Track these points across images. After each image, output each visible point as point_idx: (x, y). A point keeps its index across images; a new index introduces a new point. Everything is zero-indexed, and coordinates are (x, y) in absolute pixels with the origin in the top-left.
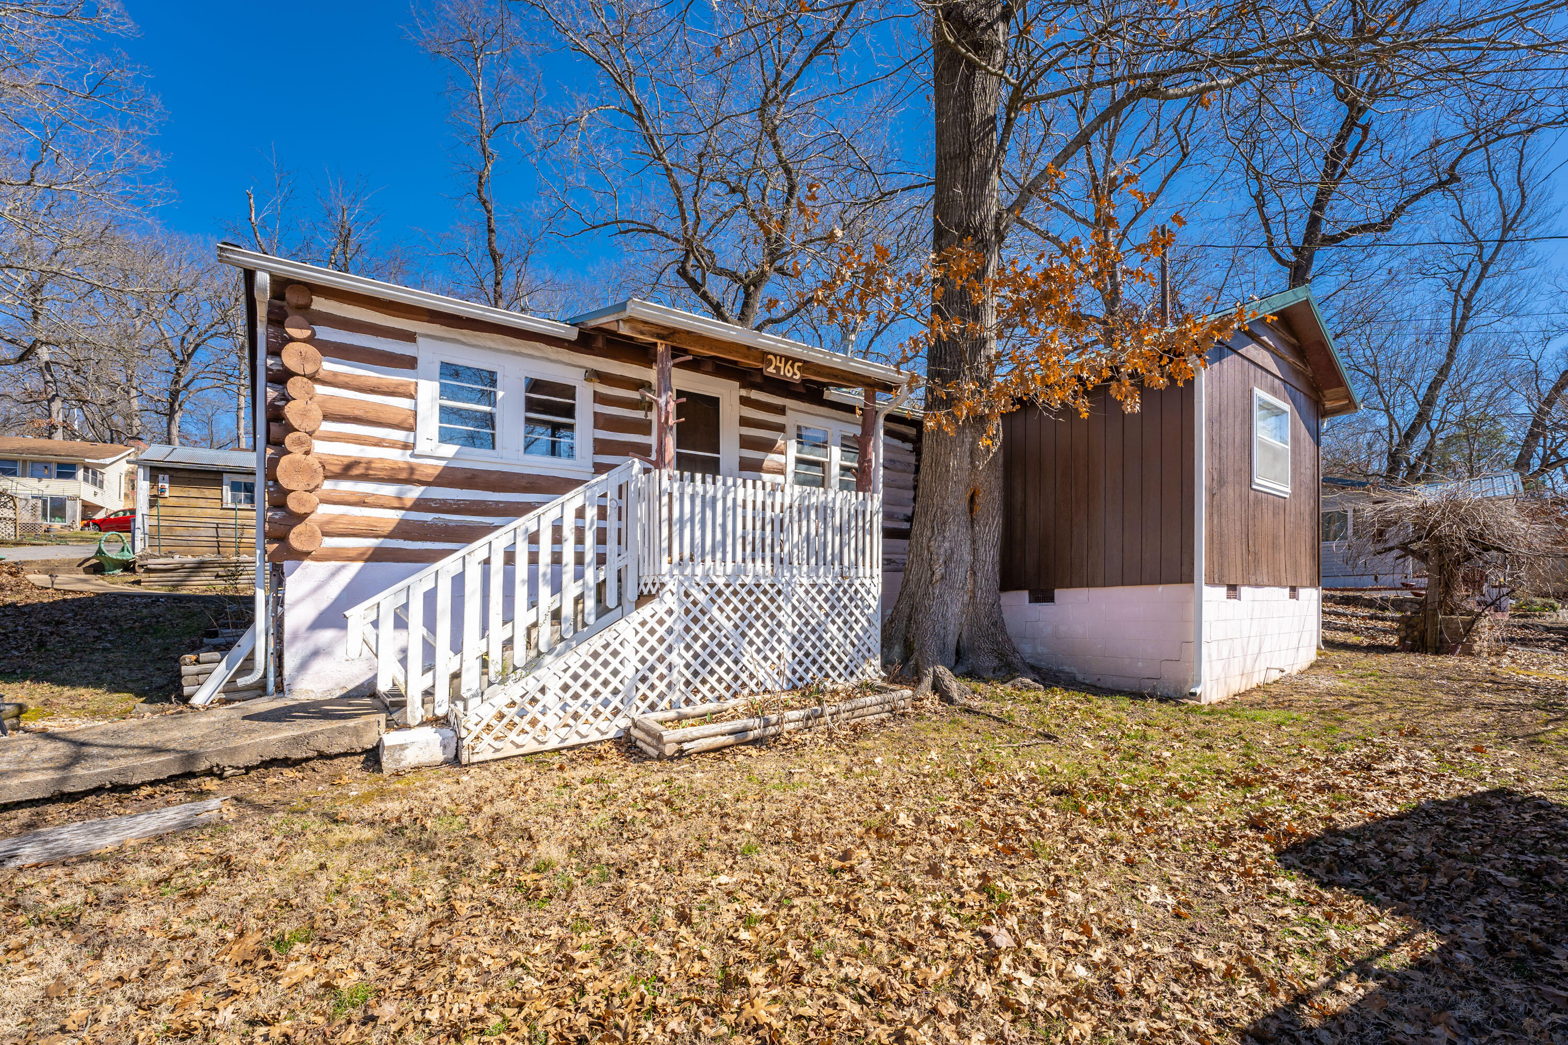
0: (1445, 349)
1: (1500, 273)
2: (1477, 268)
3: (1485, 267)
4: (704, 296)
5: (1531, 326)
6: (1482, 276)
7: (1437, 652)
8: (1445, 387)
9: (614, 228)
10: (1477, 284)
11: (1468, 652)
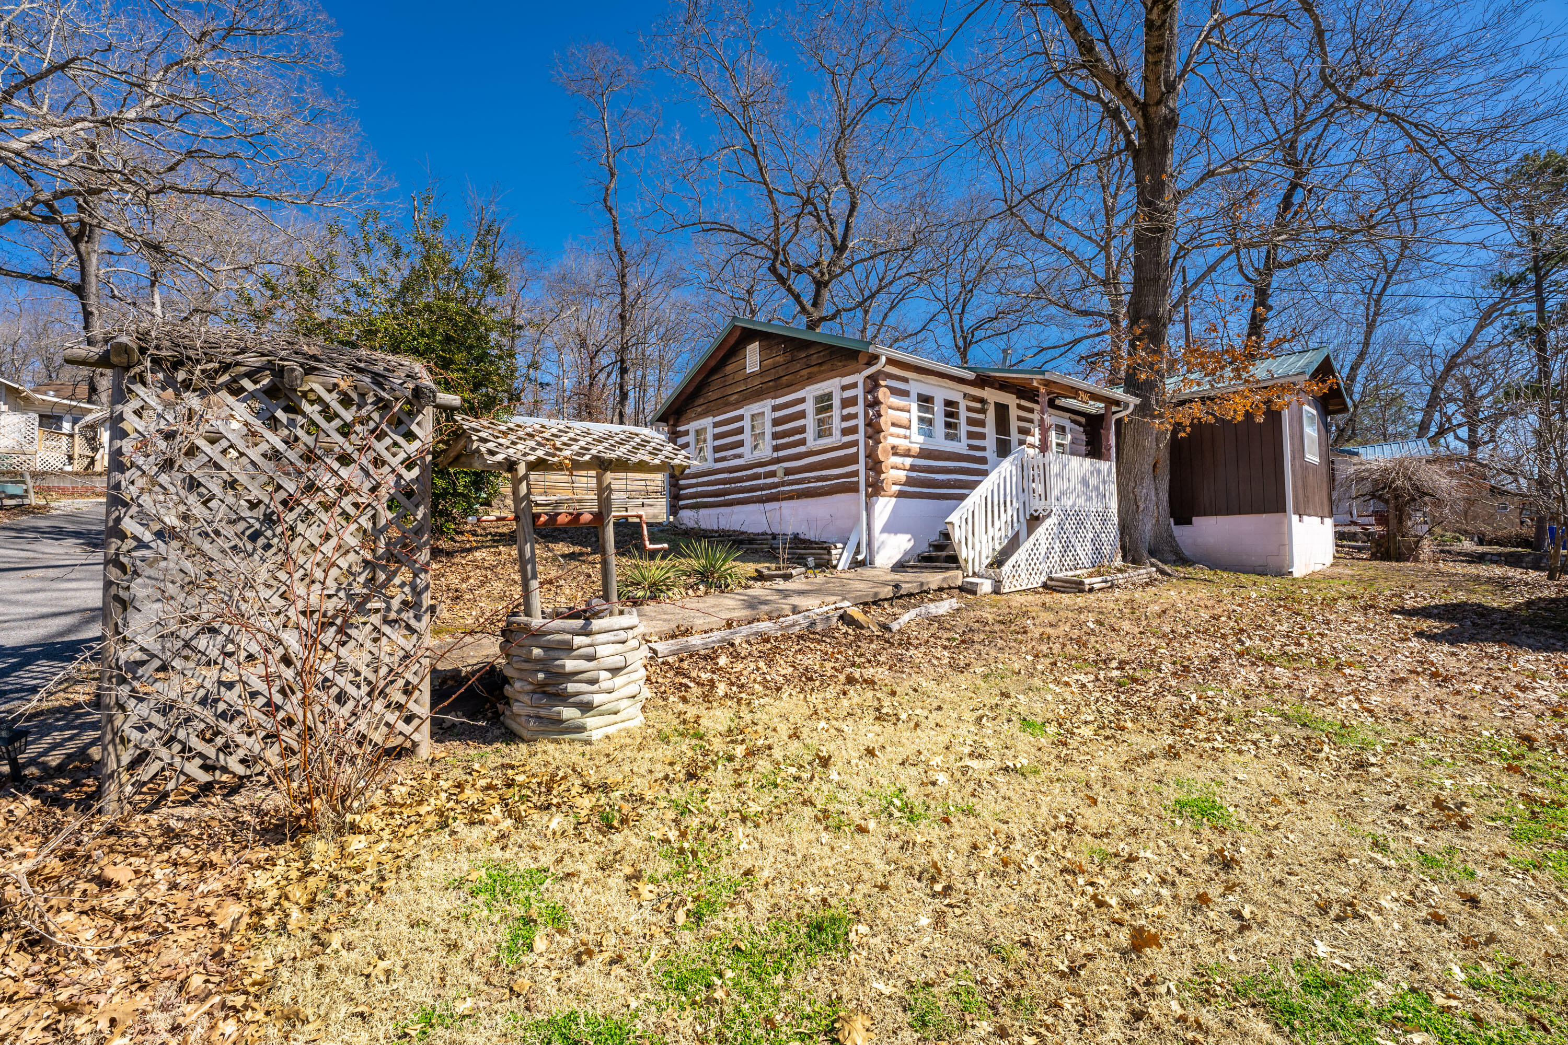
0: (1361, 338)
1: (1400, 282)
2: (1384, 277)
3: (1389, 277)
4: (789, 290)
5: (1425, 323)
6: (1387, 283)
7: (1398, 560)
8: (1363, 367)
9: (699, 227)
10: (1384, 289)
11: (1416, 560)
